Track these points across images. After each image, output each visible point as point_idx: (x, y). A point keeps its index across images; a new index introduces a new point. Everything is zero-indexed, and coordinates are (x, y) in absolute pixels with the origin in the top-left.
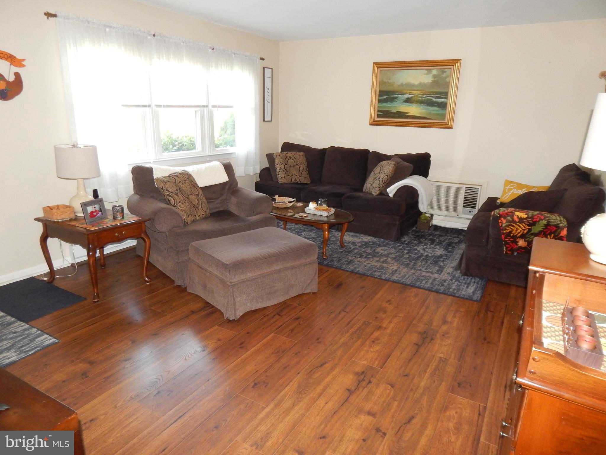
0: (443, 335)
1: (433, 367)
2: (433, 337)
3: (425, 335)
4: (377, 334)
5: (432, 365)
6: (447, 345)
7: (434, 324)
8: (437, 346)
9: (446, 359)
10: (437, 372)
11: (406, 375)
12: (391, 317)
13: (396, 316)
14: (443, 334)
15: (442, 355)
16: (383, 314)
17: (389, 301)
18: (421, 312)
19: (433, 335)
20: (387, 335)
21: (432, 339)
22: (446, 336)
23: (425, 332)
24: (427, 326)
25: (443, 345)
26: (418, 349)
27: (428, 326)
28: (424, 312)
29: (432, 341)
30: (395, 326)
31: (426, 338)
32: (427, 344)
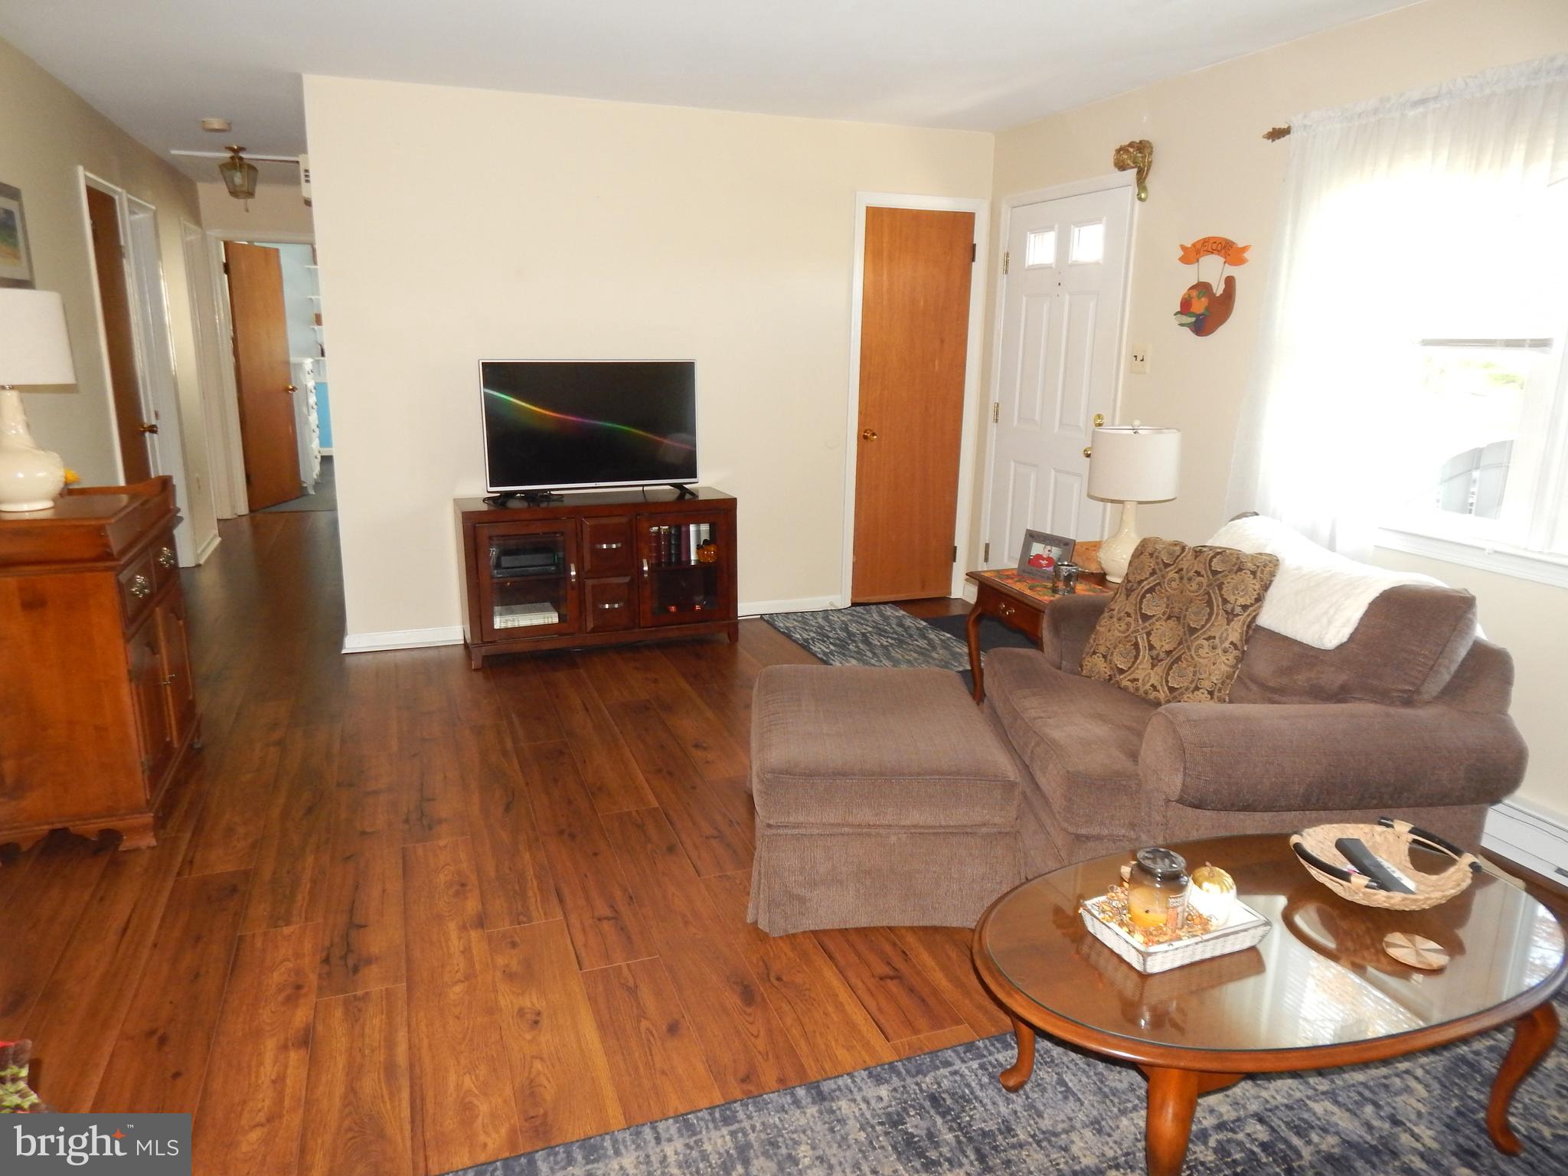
0: (299, 987)
1: (299, 897)
2: (326, 969)
3: (351, 962)
4: (472, 905)
5: (304, 898)
6: (281, 962)
7: (338, 1013)
8: (308, 946)
9: (276, 927)
10: (287, 892)
11: (349, 858)
12: (477, 967)
13: (467, 978)
14: (303, 991)
15: (286, 930)
16: (507, 966)
17: (536, 1022)
18: (402, 1036)
19: (329, 974)
20: (447, 914)
21: (326, 960)
22: (289, 991)
23: (356, 970)
24: (360, 993)
25: (292, 959)
26: (351, 917)
27: (355, 996)
28: (390, 1043)
29: (324, 954)
30: (448, 948)
31: (346, 954)
32: (337, 940)
